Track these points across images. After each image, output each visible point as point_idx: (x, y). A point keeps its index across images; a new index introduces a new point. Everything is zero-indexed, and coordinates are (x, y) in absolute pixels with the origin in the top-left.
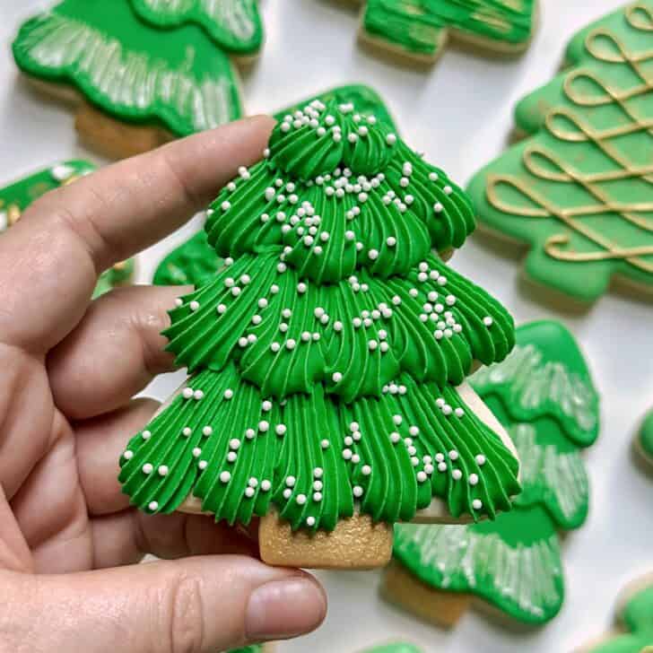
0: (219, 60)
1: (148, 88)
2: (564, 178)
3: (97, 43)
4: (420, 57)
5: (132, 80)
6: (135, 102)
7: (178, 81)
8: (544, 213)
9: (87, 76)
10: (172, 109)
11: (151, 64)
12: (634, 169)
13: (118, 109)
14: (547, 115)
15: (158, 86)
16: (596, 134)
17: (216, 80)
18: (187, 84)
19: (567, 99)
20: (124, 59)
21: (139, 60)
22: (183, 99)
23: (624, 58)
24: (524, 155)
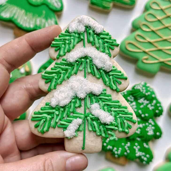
0: (52, 14)
1: (33, 23)
3: (19, 11)
4: (106, 10)
5: (28, 20)
6: (30, 26)
7: (41, 20)
8: (141, 51)
9: (16, 20)
11: (34, 15)
13: (25, 28)
14: (141, 25)
15: (36, 21)
16: (154, 29)
17: (51, 19)
18: (44, 21)
19: (146, 20)
20: (26, 15)
21: (30, 15)
22: (43, 25)
23: (161, 8)
24: (135, 35)
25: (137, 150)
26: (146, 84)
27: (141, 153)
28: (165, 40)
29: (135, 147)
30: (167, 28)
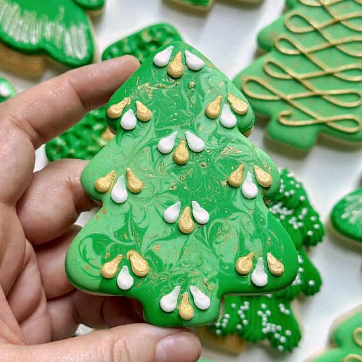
0: (79, 13)
1: (37, 31)
2: (288, 77)
3: (6, 6)
4: (200, 8)
5: (27, 28)
6: (30, 40)
7: (55, 27)
8: (277, 98)
10: (52, 43)
11: (38, 17)
12: (328, 70)
13: (19, 45)
14: (276, 39)
15: (43, 30)
16: (305, 50)
17: (77, 25)
18: (61, 29)
19: (288, 30)
20: (22, 15)
21: (31, 16)
22: (58, 38)
23: (320, 3)
24: (264, 64)
25: (264, 319)
26: (286, 172)
27: (273, 325)
28: (330, 75)
29: (260, 313)
30: (333, 47)
